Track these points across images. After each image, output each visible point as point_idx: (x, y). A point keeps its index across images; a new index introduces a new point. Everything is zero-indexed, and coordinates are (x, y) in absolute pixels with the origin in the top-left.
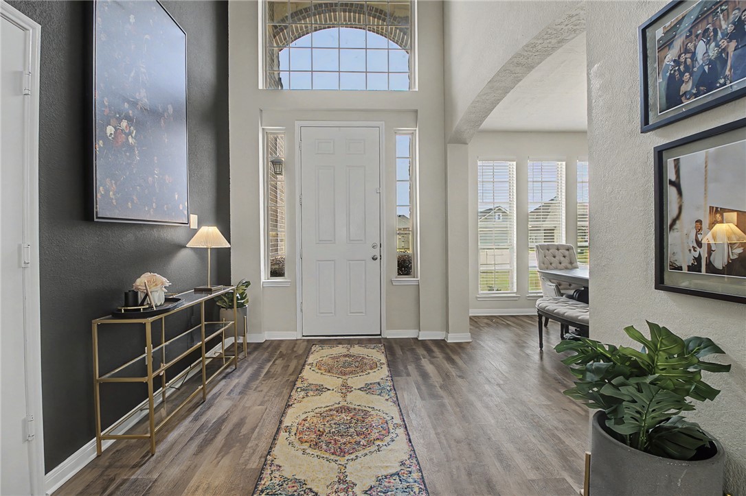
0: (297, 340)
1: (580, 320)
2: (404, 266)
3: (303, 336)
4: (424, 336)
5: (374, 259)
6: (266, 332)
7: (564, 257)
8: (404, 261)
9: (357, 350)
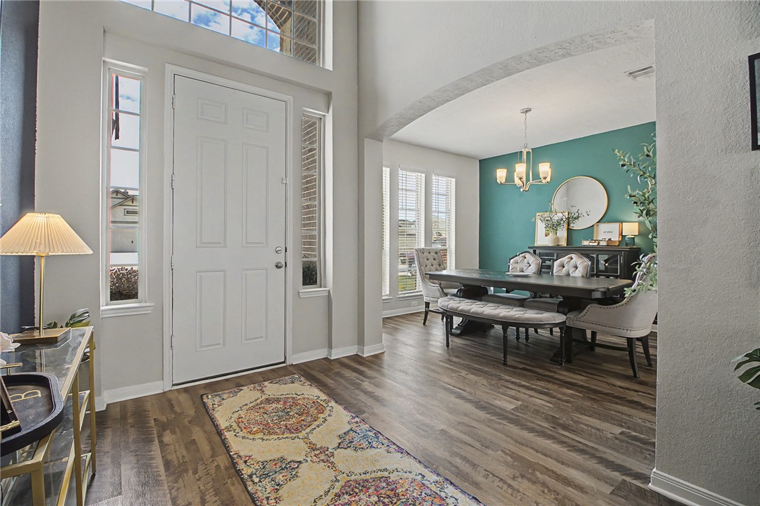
0: (164, 393)
1: (502, 318)
2: (310, 276)
3: (173, 385)
4: (336, 354)
5: (278, 267)
6: (105, 392)
7: (434, 259)
8: (308, 268)
9: (272, 389)
